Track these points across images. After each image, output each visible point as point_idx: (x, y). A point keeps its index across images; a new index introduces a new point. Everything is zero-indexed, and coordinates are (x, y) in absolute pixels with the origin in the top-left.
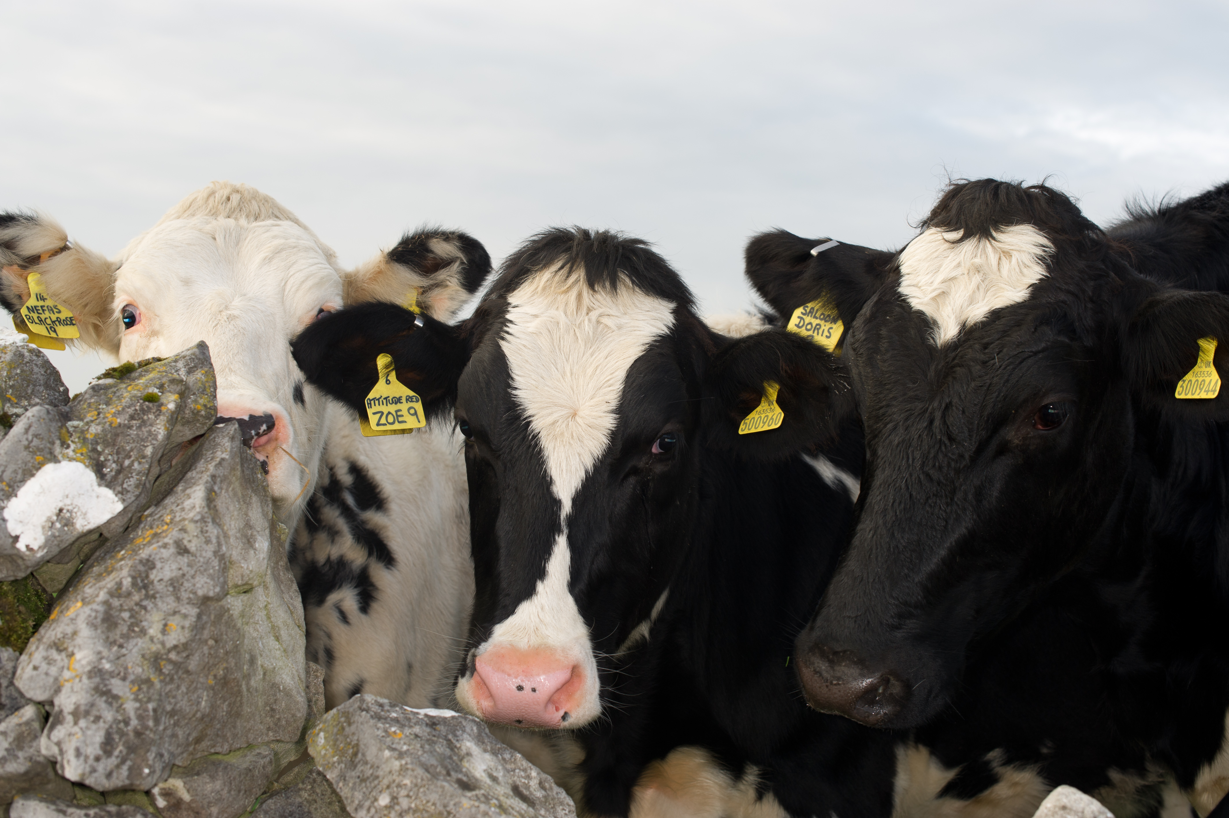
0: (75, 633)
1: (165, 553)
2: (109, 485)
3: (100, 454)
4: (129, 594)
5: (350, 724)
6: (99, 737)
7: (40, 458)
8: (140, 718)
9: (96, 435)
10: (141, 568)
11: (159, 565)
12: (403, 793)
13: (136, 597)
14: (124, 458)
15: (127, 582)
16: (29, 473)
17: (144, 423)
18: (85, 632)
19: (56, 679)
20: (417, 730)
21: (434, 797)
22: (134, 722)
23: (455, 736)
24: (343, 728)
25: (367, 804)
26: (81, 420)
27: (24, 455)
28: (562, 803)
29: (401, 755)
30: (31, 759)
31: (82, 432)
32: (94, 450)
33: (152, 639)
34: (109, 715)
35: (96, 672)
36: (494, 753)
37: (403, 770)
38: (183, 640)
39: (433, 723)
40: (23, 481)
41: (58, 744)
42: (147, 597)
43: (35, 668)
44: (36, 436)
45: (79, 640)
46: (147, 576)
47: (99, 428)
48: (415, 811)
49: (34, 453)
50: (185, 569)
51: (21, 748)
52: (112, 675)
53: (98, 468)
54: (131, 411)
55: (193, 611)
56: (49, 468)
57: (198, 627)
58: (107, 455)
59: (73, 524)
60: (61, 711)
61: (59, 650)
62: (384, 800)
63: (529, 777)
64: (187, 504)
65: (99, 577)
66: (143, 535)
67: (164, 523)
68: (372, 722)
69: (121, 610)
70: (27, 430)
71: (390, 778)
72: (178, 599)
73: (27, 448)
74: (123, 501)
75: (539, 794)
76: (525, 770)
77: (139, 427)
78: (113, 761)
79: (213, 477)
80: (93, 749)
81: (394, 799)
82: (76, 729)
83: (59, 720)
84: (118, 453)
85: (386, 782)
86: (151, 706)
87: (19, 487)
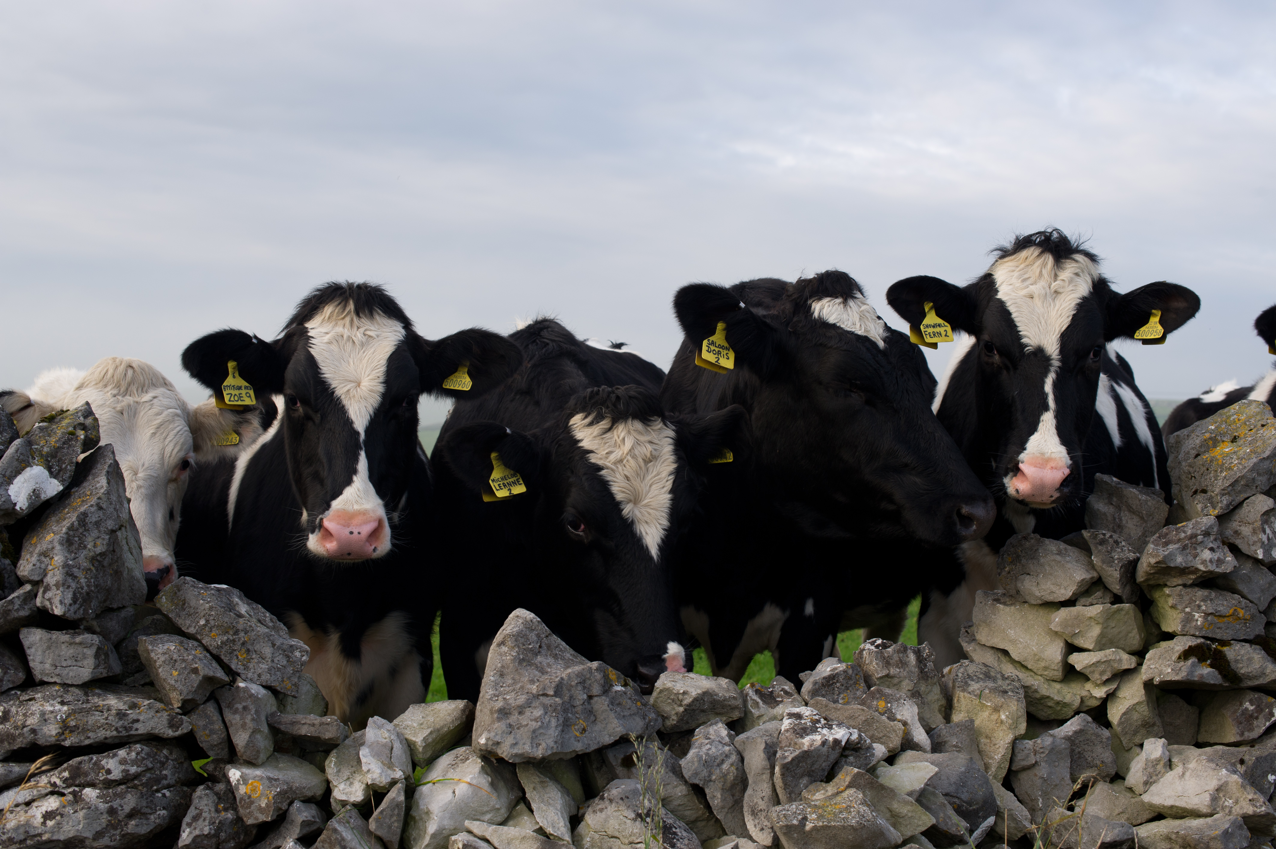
0: (53, 548)
1: (93, 509)
2: (55, 477)
3: (49, 462)
4: (77, 529)
5: (179, 591)
6: (69, 595)
7: (23, 465)
8: (88, 586)
9: (47, 453)
10: (82, 517)
11: (90, 515)
12: (212, 618)
13: (81, 531)
14: (62, 464)
15: (76, 523)
16: (18, 472)
17: (70, 446)
18: (58, 547)
19: (45, 570)
20: (213, 592)
21: (226, 620)
22: (86, 588)
23: (229, 595)
24: (176, 593)
25: (194, 624)
26: (38, 445)
27: (15, 463)
28: (282, 629)
29: (209, 602)
30: (31, 609)
31: (40, 451)
32: (47, 460)
33: (89, 550)
34: (73, 585)
35: (65, 565)
36: (248, 604)
37: (211, 608)
38: (104, 550)
39: (219, 590)
40: (15, 476)
41: (49, 600)
42: (85, 530)
43: (34, 565)
44: (21, 454)
45: (56, 551)
46: (85, 521)
47: (49, 449)
48: (217, 626)
49: (21, 462)
50: (102, 517)
51: (26, 604)
52: (73, 566)
53: (49, 469)
54: (63, 440)
55: (107, 537)
56: (28, 469)
57: (108, 545)
58: (53, 462)
59: (40, 497)
60: (49, 585)
61: (45, 557)
62: (202, 622)
63: (265, 616)
64: (98, 485)
65: (58, 522)
66: (75, 501)
67: (86, 495)
68: (192, 588)
69: (74, 537)
70: (17, 451)
71: (205, 612)
72: (100, 531)
73: (17, 460)
74: (63, 485)
75: (271, 624)
76: (263, 613)
77: (68, 448)
78: (77, 606)
79: (108, 472)
80: (68, 601)
81: (207, 621)
82: (59, 592)
83: (47, 589)
84: (59, 461)
85: (202, 614)
86: (92, 580)
87: (14, 479)
